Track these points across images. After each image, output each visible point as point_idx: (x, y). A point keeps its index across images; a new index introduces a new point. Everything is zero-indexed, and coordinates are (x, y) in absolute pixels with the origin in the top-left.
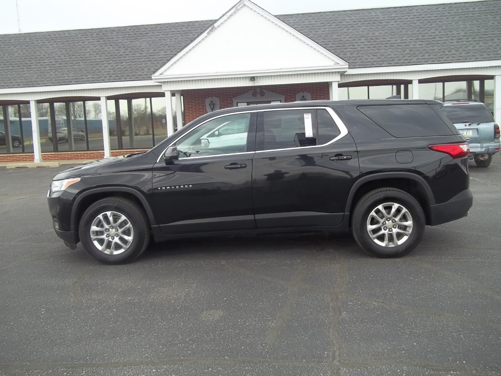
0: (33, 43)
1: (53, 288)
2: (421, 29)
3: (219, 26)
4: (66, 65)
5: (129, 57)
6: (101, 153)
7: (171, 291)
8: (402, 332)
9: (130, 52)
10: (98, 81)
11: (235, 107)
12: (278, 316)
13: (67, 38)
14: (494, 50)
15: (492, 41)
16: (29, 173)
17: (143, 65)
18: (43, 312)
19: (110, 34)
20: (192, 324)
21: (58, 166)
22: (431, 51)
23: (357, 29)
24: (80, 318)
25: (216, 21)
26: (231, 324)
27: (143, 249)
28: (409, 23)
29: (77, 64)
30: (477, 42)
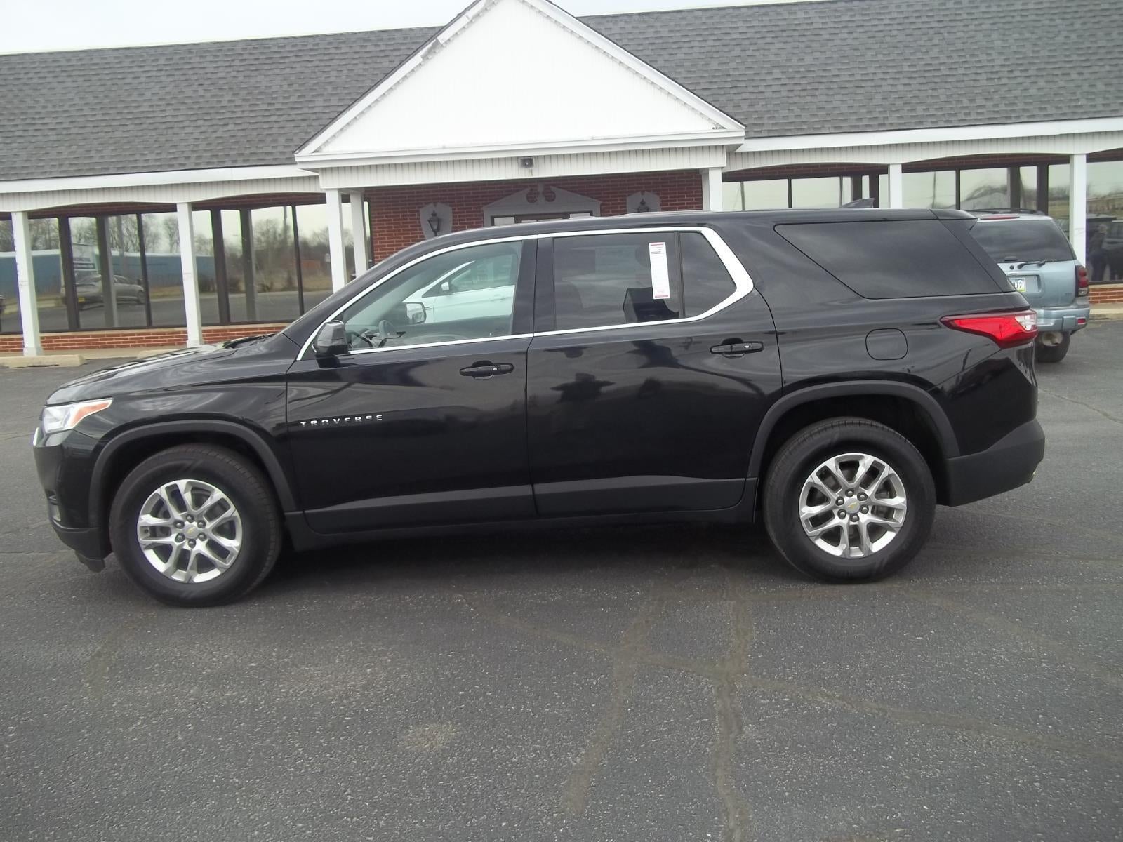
0: (19, 79)
1: (43, 669)
2: (907, 51)
3: (449, 40)
4: (95, 130)
5: (243, 111)
6: (179, 332)
7: (331, 674)
8: (893, 777)
9: (244, 100)
10: (171, 168)
11: (488, 226)
12: (589, 738)
13: (96, 67)
14: (1069, 98)
15: (1066, 78)
16: (10, 380)
17: (275, 131)
18: (11, 735)
19: (197, 59)
20: (380, 763)
21: (78, 364)
22: (930, 100)
23: (764, 49)
24: (102, 750)
25: (441, 29)
26: (476, 759)
27: (265, 572)
28: (881, 34)
29: (121, 128)
30: (1033, 79)
